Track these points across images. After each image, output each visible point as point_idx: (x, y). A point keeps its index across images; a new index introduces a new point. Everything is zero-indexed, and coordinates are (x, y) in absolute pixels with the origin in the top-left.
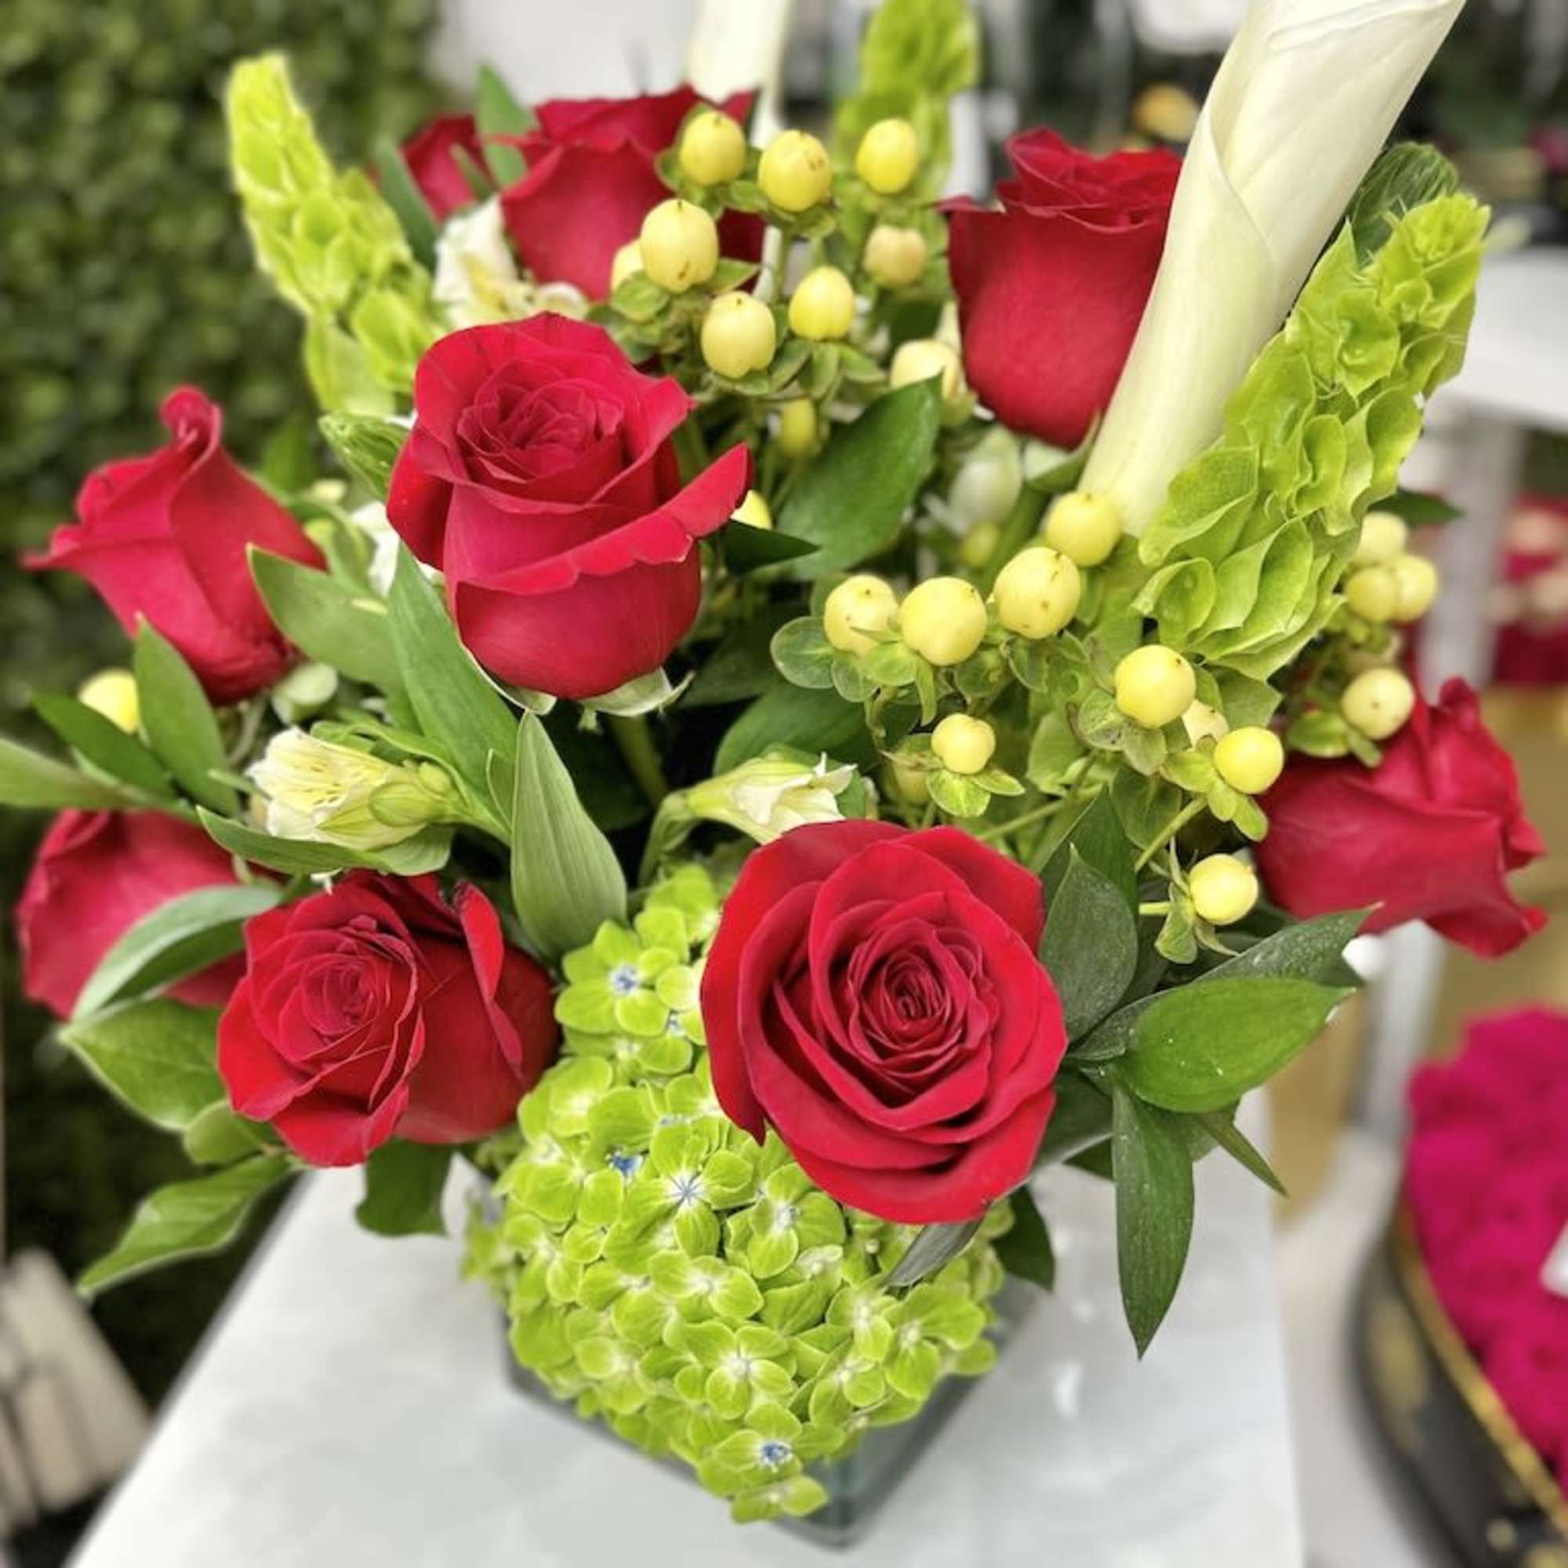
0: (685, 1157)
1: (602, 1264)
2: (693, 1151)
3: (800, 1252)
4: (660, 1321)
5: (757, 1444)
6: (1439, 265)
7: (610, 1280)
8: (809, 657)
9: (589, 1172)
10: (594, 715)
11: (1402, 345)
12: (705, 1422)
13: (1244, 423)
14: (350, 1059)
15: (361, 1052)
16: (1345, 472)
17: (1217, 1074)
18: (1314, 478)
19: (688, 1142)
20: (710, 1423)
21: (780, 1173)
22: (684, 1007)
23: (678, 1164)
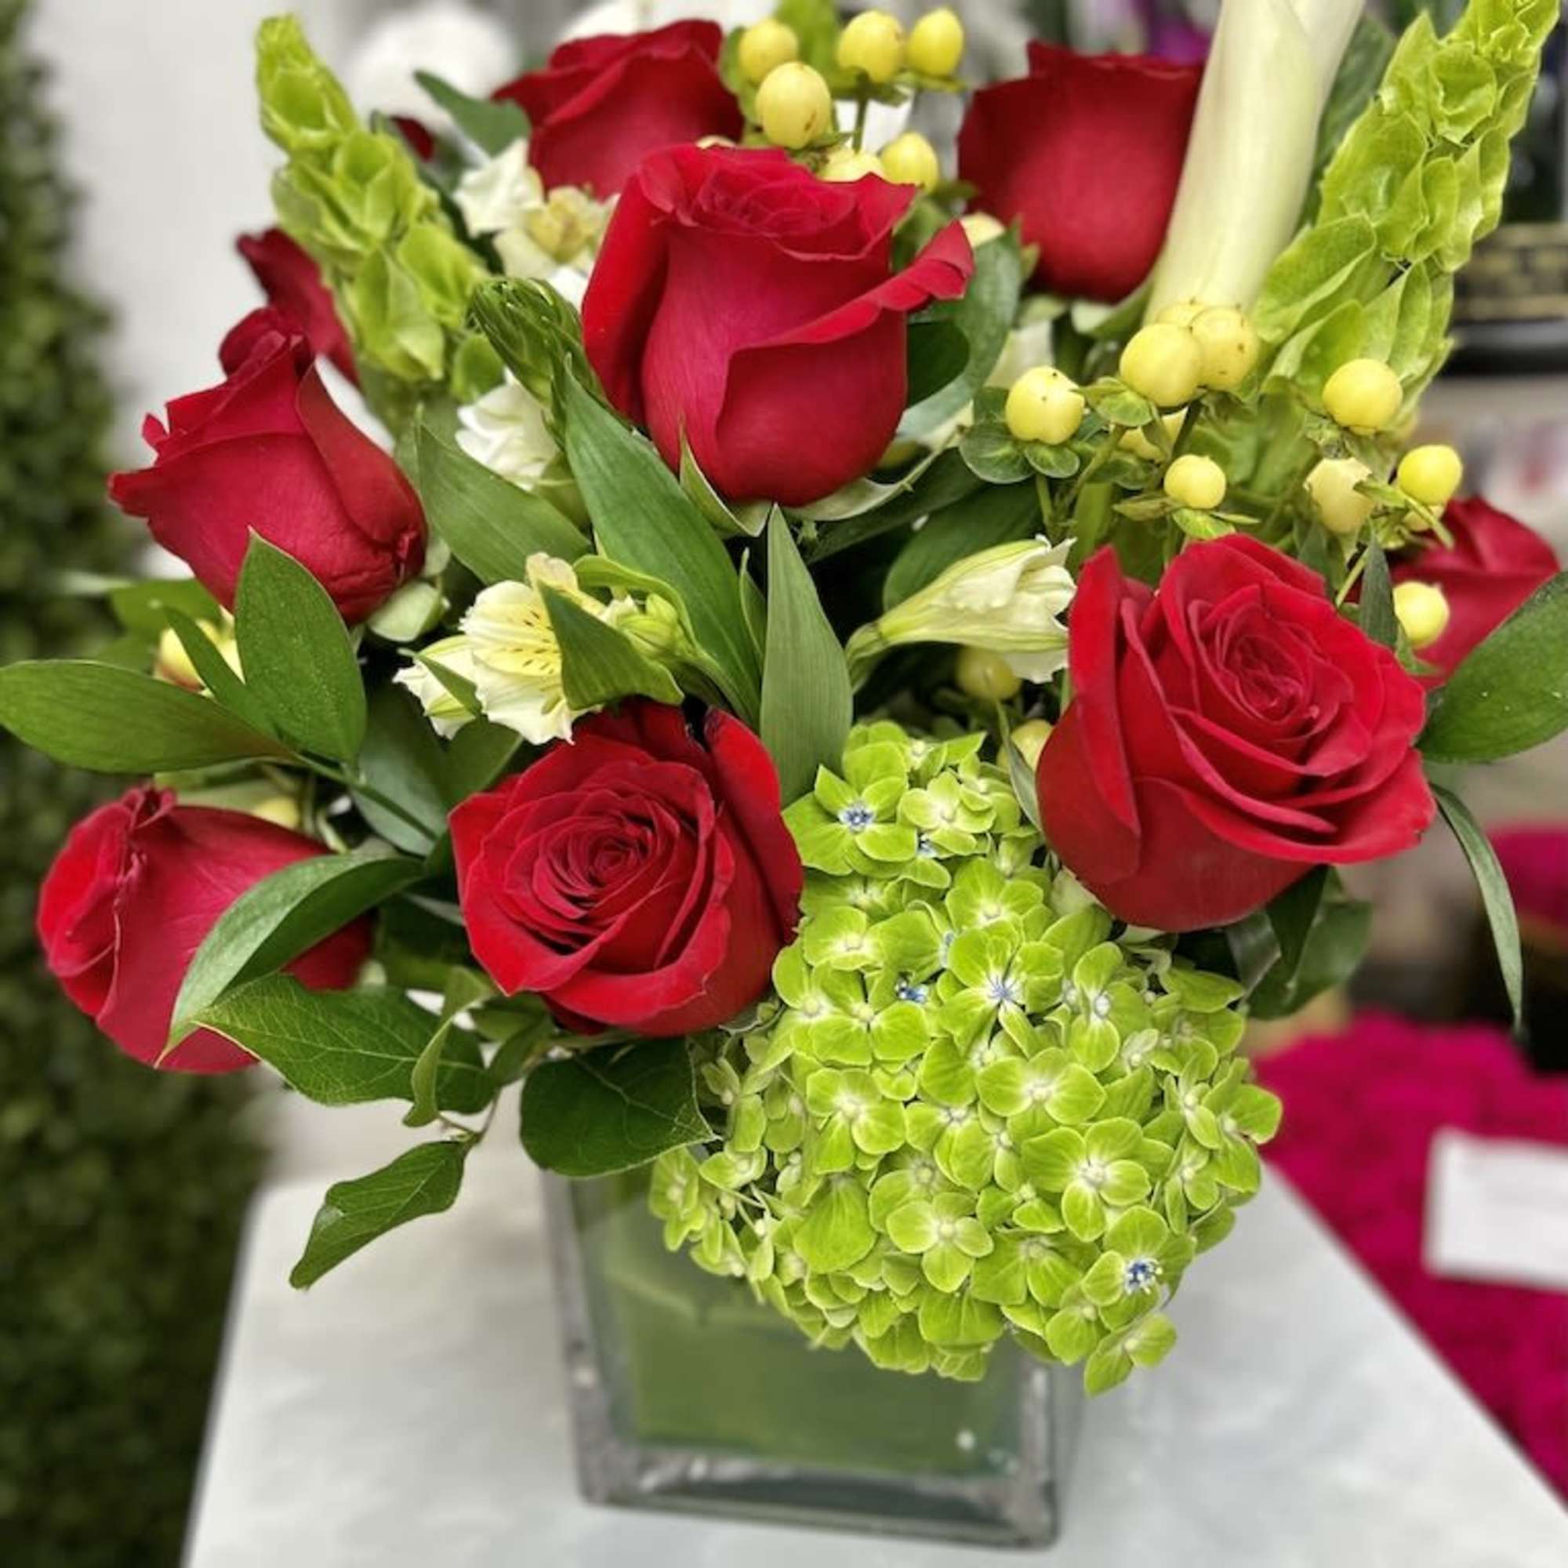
0: (991, 961)
1: (915, 1104)
2: (998, 950)
3: (1122, 1043)
4: (987, 1156)
5: (1122, 1268)
6: (1528, 8)
7: (930, 1118)
8: (989, 460)
9: (876, 1013)
10: (813, 525)
11: (1499, 86)
12: (1046, 1273)
13: (1342, 198)
14: (653, 892)
15: (662, 884)
16: (1459, 211)
17: (1556, 698)
18: (1431, 221)
19: (988, 945)
20: (1050, 1270)
21: (1088, 959)
22: (931, 826)
23: (986, 968)
